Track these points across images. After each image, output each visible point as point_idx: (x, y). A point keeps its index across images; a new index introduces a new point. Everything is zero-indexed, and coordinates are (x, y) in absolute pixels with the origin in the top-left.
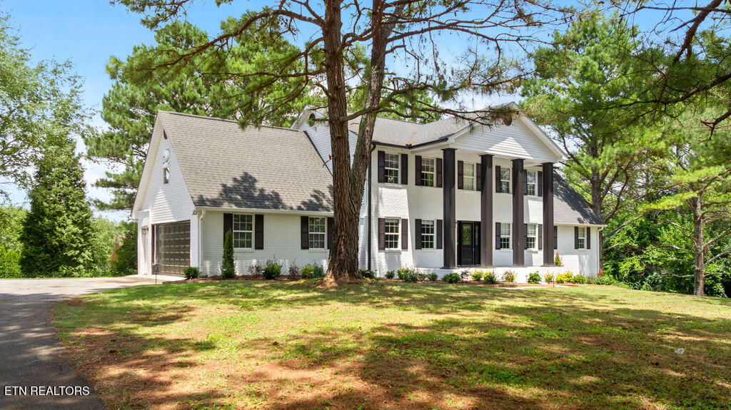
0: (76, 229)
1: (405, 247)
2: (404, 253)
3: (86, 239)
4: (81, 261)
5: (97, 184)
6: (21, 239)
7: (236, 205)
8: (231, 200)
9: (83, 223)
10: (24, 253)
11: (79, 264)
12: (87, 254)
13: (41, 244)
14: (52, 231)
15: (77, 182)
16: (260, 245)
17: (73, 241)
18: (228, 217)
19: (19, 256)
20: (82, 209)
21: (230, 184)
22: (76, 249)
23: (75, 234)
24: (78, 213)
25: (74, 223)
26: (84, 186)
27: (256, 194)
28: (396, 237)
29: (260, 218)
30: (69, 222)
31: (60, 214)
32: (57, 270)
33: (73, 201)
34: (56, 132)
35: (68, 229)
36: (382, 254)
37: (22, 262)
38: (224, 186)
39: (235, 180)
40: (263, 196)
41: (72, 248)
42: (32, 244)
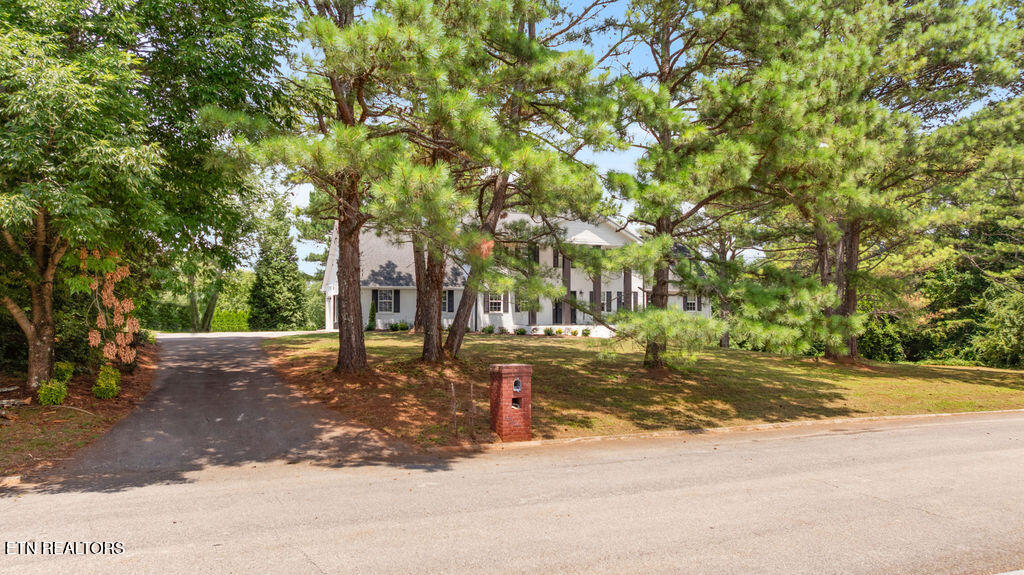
0: (290, 295)
1: (506, 311)
2: (505, 315)
3: (298, 303)
4: (294, 320)
5: (306, 260)
6: (249, 303)
7: (380, 284)
8: (376, 281)
9: (295, 290)
10: (251, 314)
11: (292, 322)
12: (298, 315)
13: (264, 306)
14: (271, 297)
15: (291, 257)
16: (397, 310)
17: (288, 305)
18: (375, 292)
19: (247, 316)
20: (294, 279)
21: (377, 270)
22: (290, 310)
23: (289, 299)
24: (292, 282)
25: (289, 290)
26: (297, 259)
27: (395, 276)
28: (499, 304)
29: (397, 292)
30: (285, 289)
31: (277, 283)
32: (275, 326)
33: (288, 272)
34: (273, 226)
35: (284, 295)
36: (487, 316)
37: (249, 321)
38: (373, 271)
39: (381, 267)
40: (400, 277)
41: (287, 309)
42: (256, 307)
